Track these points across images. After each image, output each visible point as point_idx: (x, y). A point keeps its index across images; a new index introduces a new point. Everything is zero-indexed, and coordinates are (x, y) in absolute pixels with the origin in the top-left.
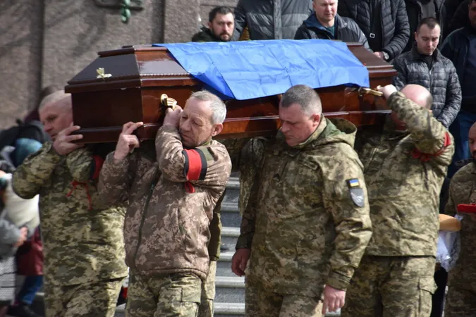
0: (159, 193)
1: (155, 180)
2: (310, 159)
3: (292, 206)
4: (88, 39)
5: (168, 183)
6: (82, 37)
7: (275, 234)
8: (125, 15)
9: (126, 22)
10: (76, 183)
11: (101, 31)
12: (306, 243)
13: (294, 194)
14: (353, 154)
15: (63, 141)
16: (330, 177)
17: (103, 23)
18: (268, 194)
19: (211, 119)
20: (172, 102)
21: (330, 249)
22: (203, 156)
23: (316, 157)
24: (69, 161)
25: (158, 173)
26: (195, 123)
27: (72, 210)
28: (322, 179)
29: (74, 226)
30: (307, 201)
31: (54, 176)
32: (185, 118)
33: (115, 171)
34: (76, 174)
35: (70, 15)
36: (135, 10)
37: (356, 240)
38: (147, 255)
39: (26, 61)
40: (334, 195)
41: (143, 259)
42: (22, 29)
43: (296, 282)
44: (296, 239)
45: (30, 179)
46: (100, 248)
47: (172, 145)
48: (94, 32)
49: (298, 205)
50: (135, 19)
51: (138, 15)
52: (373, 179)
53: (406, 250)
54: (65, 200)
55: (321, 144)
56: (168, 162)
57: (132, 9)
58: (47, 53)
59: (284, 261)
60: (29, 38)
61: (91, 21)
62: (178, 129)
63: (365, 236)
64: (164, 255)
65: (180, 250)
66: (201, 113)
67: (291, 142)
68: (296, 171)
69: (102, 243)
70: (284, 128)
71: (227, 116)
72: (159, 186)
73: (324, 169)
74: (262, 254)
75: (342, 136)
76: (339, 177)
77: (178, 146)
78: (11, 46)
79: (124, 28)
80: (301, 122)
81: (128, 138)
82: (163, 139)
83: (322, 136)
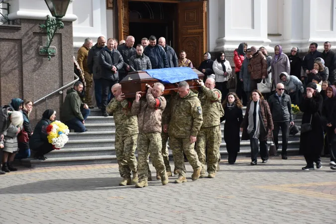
0: (148, 110)
1: (146, 107)
2: (187, 101)
3: (183, 114)
4: (37, 66)
5: (151, 108)
6: (35, 65)
7: (178, 122)
8: (49, 58)
9: (50, 60)
10: (124, 109)
11: (41, 64)
12: (187, 124)
13: (183, 111)
14: (198, 100)
15: (120, 98)
16: (193, 106)
17: (42, 61)
18: (175, 110)
19: (161, 90)
20: (149, 86)
21: (192, 126)
22: (160, 100)
23: (189, 101)
24: (121, 103)
25: (148, 105)
26: (157, 91)
27: (123, 116)
28: (191, 107)
29: (124, 120)
30: (187, 113)
31: (117, 107)
32: (154, 90)
33: (137, 105)
34: (124, 107)
35: (31, 59)
36: (52, 56)
37: (199, 123)
38: (146, 127)
39: (17, 74)
40: (194, 111)
41: (145, 128)
42: (15, 64)
43: (184, 134)
44: (184, 123)
45: (111, 108)
46: (131, 126)
47: (151, 97)
48: (39, 64)
49: (184, 114)
50: (52, 59)
51: (53, 58)
52: (203, 107)
53: (214, 125)
54: (121, 113)
55: (190, 97)
56: (151, 102)
57: (51, 56)
58: (24, 72)
59: (181, 129)
60: (18, 67)
61: (38, 60)
62: (152, 93)
63: (201, 122)
64: (151, 127)
65: (155, 125)
66: (159, 89)
67: (181, 97)
68: (183, 105)
69: (132, 124)
70: (180, 93)
71: (165, 89)
72: (148, 109)
73: (191, 104)
74: (174, 127)
75: (195, 94)
76: (195, 106)
77: (153, 98)
78: (12, 70)
79: (49, 62)
80: (184, 91)
81: (138, 95)
82: (149, 96)
83: (190, 95)
